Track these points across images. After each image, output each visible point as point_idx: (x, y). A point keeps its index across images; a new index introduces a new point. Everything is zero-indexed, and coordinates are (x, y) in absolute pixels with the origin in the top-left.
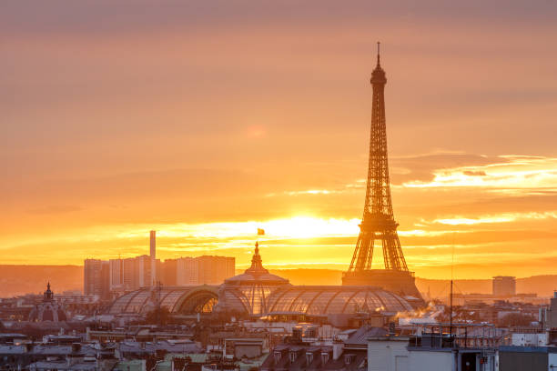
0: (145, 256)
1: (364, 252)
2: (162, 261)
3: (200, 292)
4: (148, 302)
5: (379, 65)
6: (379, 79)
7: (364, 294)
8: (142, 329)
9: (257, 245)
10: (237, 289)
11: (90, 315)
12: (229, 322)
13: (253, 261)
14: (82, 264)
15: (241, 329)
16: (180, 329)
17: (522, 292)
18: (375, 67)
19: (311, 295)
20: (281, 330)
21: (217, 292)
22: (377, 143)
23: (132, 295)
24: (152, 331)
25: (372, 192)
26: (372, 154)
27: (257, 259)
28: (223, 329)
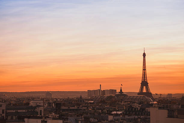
0: (99, 89)
1: (142, 88)
2: (102, 90)
6: (144, 55)
7: (142, 97)
10: (117, 96)
14: (87, 91)
15: (119, 104)
22: (144, 67)
24: (102, 104)
25: (143, 77)
26: (143, 69)
27: (121, 90)
28: (115, 104)
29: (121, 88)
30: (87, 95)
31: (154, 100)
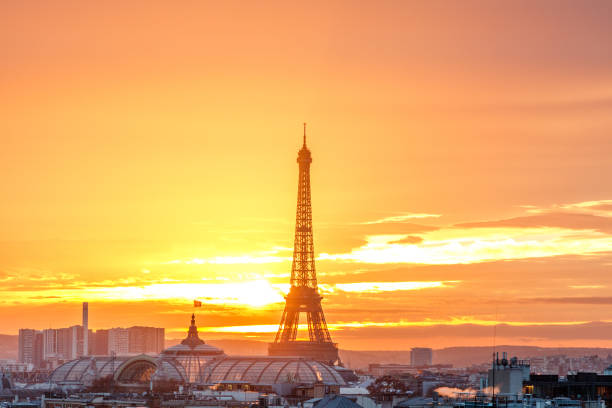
0: (78, 326)
2: (94, 331)
3: (138, 361)
4: (88, 371)
5: (305, 145)
6: (305, 158)
7: (296, 363)
8: (97, 396)
9: (193, 317)
10: (174, 359)
11: (30, 383)
12: (177, 390)
13: (190, 332)
14: (17, 333)
15: (190, 398)
16: (132, 397)
17: (438, 363)
18: (301, 147)
19: (244, 365)
20: (230, 398)
21: (155, 361)
22: (304, 220)
23: (72, 364)
24: (106, 398)
25: (298, 267)
26: (298, 230)
27: (193, 330)
28: (173, 397)
29: (193, 322)
30: (16, 352)
31: (351, 378)
